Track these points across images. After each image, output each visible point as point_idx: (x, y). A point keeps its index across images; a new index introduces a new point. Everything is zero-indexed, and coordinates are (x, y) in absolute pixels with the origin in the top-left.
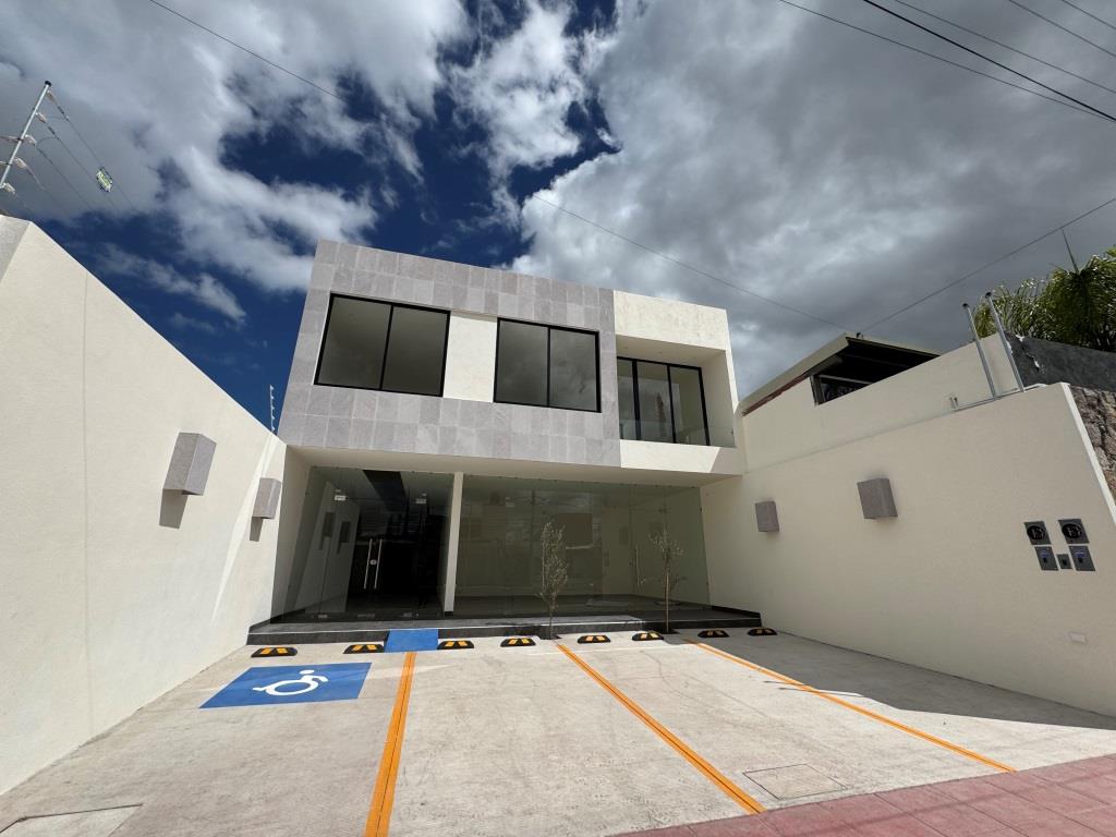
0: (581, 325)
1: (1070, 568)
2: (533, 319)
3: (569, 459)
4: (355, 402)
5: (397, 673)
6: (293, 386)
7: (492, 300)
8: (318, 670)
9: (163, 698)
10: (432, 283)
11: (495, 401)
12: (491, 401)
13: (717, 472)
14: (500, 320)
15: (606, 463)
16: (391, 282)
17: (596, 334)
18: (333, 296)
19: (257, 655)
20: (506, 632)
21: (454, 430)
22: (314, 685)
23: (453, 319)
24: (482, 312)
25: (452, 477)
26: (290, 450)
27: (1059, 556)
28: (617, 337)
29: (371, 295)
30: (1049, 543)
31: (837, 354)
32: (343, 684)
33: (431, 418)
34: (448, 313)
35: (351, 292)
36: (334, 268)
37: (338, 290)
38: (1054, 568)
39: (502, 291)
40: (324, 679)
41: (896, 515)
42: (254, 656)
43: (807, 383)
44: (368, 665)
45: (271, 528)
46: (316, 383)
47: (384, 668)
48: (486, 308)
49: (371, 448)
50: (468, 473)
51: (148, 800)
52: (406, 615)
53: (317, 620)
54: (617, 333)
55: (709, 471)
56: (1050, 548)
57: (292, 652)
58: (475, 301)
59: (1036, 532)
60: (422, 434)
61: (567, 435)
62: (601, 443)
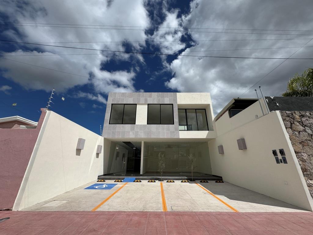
0: (168, 103)
1: (282, 163)
2: (156, 103)
3: (165, 137)
4: (117, 127)
5: (121, 186)
6: (105, 125)
7: (146, 100)
8: (107, 184)
9: (79, 187)
10: (133, 98)
11: (147, 124)
12: (146, 124)
13: (208, 138)
14: (148, 104)
15: (175, 137)
16: (124, 99)
17: (173, 104)
18: (112, 104)
19: (98, 181)
20: (151, 179)
21: (138, 132)
22: (105, 187)
23: (137, 106)
24: (144, 103)
25: (141, 142)
26: (105, 139)
27: (280, 159)
28: (178, 104)
29: (120, 103)
30: (277, 156)
31: (233, 104)
32: (110, 187)
33: (133, 129)
34: (136, 104)
35: (116, 103)
36: (112, 98)
37: (113, 103)
38: (279, 163)
39: (149, 97)
40: (107, 186)
41: (247, 149)
42: (97, 181)
43: (227, 112)
44: (117, 184)
45: (102, 155)
46: (109, 124)
47: (119, 184)
48: (145, 102)
49: (120, 137)
50: (145, 141)
51: (70, 200)
52: (132, 175)
53: (113, 175)
54: (178, 103)
55: (205, 137)
56: (278, 157)
57: (104, 181)
58: (142, 100)
59: (274, 153)
60: (131, 133)
61: (165, 131)
62: (174, 132)
